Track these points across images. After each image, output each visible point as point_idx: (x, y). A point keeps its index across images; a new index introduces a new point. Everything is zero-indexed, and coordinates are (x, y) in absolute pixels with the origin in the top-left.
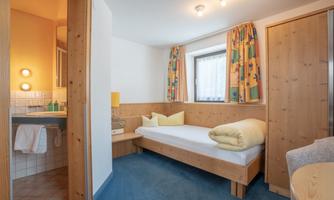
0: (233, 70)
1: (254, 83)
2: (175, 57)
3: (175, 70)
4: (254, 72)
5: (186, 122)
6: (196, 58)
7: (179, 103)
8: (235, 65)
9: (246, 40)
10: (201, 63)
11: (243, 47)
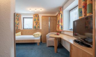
0: (34, 22)
1: (38, 26)
2: (18, 17)
3: (18, 20)
4: (38, 23)
5: (22, 34)
6: (23, 18)
7: (19, 29)
8: (35, 22)
9: (37, 17)
10: (25, 20)
11: (37, 18)
